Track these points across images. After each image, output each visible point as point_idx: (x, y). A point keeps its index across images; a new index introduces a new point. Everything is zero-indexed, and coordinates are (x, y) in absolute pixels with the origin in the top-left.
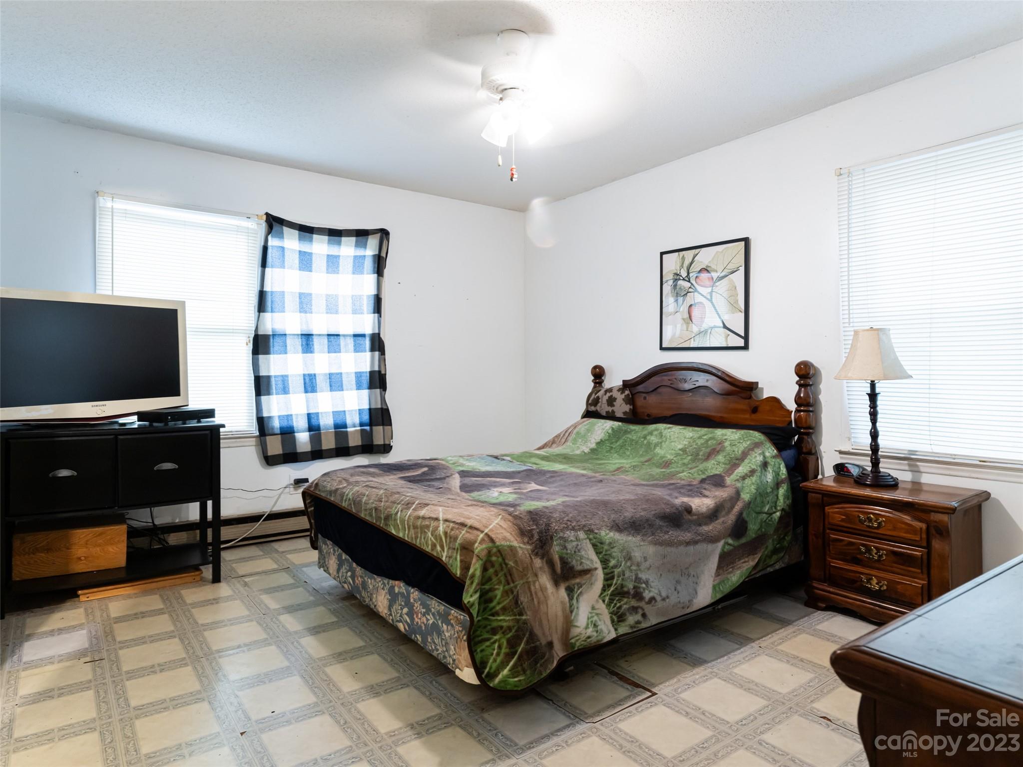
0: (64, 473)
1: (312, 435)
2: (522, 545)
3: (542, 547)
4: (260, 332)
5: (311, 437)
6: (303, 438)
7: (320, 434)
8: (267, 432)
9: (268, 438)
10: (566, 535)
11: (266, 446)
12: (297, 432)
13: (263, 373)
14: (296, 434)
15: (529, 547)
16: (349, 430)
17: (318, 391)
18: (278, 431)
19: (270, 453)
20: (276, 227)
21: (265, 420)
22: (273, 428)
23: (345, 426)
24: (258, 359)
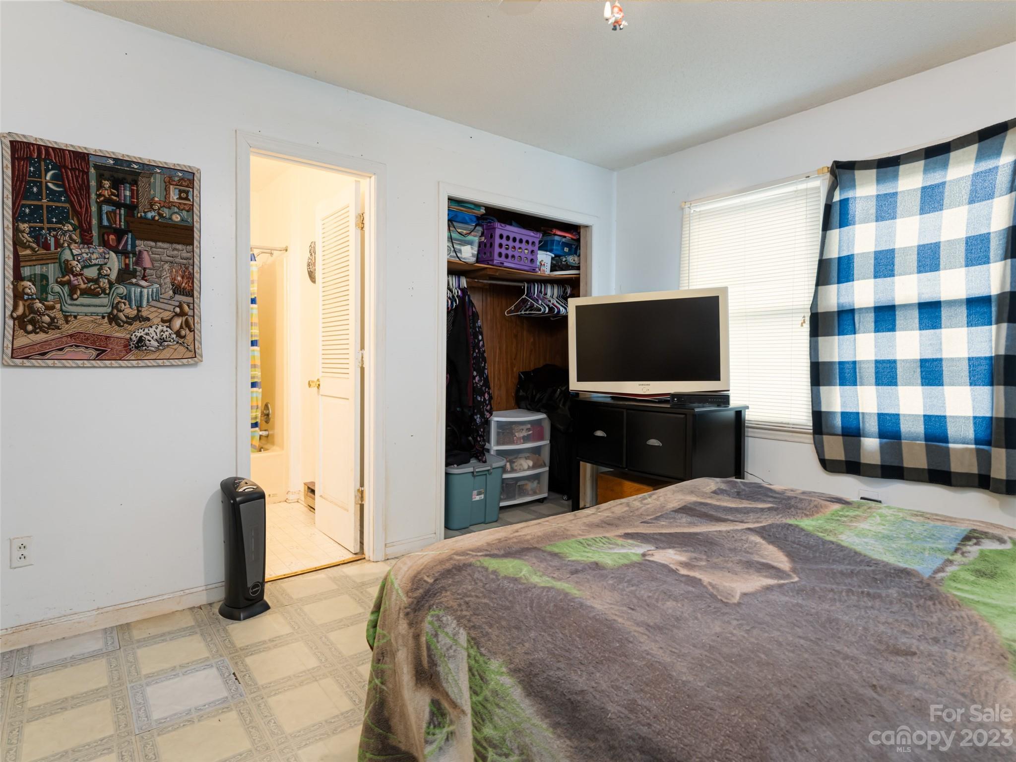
0: (599, 433)
1: (886, 443)
2: (400, 591)
3: (415, 610)
4: (821, 310)
5: (882, 447)
6: (871, 445)
7: (900, 445)
8: (824, 429)
9: (826, 438)
10: (444, 619)
11: (823, 446)
12: (864, 437)
13: (823, 358)
14: (862, 439)
15: (405, 599)
16: (951, 445)
17: (899, 383)
18: (839, 431)
19: (828, 456)
20: (845, 175)
21: (823, 415)
22: (833, 426)
23: (946, 440)
24: (817, 342)
